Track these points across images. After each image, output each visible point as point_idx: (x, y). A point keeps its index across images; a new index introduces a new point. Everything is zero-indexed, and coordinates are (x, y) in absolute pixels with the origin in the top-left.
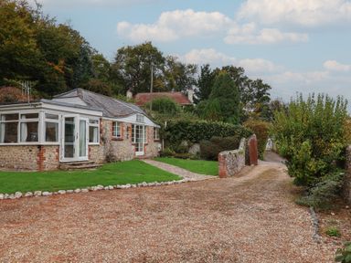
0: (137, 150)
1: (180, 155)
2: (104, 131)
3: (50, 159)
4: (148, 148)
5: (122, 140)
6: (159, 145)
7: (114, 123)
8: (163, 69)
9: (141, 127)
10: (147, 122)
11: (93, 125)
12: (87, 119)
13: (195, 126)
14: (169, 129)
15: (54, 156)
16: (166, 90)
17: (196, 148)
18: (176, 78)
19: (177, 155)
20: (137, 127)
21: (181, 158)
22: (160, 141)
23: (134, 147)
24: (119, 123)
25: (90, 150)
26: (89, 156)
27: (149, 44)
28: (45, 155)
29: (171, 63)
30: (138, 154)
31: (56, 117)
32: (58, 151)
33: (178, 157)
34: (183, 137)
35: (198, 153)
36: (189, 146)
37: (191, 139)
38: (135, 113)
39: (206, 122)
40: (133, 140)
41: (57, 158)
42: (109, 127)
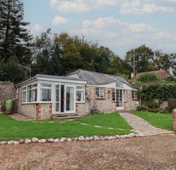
0: (118, 106)
1: (152, 110)
2: (89, 94)
3: (45, 112)
4: (127, 105)
5: (104, 99)
6: (137, 103)
7: (97, 89)
8: (152, 58)
9: (121, 91)
10: (126, 87)
11: (80, 90)
12: (75, 87)
13: (163, 88)
14: (144, 91)
15: (47, 110)
16: (156, 70)
17: (165, 105)
18: (163, 63)
19: (149, 109)
20: (117, 90)
21: (152, 112)
22: (138, 100)
23: (114, 104)
24: (102, 88)
25: (77, 106)
26: (77, 110)
27: (144, 46)
28: (41, 110)
29: (158, 54)
30: (118, 108)
31: (50, 86)
32: (51, 107)
33: (150, 111)
34: (154, 97)
35: (167, 108)
36: (160, 103)
37: (161, 98)
38: (115, 81)
39: (172, 84)
40: (114, 99)
41: (50, 111)
42: (93, 91)
